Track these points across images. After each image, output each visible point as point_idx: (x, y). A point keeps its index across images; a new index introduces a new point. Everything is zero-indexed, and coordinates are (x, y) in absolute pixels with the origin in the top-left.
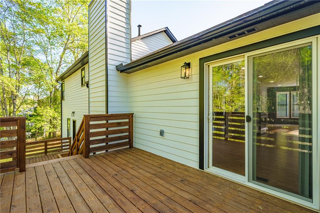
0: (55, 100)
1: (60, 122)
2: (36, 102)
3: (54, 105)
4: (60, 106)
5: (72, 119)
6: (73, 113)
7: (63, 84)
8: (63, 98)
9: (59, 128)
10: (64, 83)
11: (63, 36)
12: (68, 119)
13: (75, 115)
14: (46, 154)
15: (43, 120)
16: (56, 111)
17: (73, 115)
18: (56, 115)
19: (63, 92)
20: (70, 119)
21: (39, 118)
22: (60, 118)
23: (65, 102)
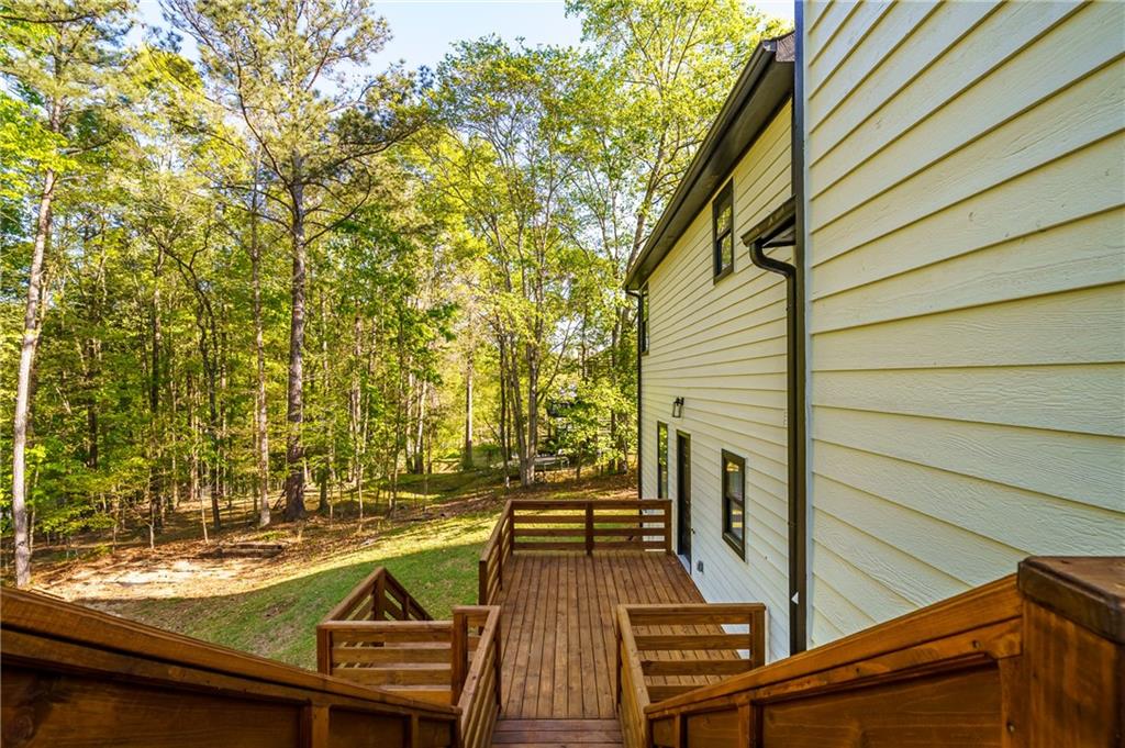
0: (625, 358)
1: (636, 430)
2: (578, 366)
3: (622, 372)
4: (635, 376)
5: (675, 425)
6: (680, 402)
7: (643, 296)
8: (644, 347)
9: (633, 449)
10: (647, 295)
11: (644, 139)
12: (661, 425)
13: (685, 413)
14: (590, 554)
15: (592, 421)
16: (626, 391)
17: (677, 414)
18: (627, 406)
19: (644, 323)
20: (666, 426)
21: (581, 413)
22: (634, 417)
23: (652, 361)
